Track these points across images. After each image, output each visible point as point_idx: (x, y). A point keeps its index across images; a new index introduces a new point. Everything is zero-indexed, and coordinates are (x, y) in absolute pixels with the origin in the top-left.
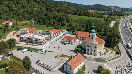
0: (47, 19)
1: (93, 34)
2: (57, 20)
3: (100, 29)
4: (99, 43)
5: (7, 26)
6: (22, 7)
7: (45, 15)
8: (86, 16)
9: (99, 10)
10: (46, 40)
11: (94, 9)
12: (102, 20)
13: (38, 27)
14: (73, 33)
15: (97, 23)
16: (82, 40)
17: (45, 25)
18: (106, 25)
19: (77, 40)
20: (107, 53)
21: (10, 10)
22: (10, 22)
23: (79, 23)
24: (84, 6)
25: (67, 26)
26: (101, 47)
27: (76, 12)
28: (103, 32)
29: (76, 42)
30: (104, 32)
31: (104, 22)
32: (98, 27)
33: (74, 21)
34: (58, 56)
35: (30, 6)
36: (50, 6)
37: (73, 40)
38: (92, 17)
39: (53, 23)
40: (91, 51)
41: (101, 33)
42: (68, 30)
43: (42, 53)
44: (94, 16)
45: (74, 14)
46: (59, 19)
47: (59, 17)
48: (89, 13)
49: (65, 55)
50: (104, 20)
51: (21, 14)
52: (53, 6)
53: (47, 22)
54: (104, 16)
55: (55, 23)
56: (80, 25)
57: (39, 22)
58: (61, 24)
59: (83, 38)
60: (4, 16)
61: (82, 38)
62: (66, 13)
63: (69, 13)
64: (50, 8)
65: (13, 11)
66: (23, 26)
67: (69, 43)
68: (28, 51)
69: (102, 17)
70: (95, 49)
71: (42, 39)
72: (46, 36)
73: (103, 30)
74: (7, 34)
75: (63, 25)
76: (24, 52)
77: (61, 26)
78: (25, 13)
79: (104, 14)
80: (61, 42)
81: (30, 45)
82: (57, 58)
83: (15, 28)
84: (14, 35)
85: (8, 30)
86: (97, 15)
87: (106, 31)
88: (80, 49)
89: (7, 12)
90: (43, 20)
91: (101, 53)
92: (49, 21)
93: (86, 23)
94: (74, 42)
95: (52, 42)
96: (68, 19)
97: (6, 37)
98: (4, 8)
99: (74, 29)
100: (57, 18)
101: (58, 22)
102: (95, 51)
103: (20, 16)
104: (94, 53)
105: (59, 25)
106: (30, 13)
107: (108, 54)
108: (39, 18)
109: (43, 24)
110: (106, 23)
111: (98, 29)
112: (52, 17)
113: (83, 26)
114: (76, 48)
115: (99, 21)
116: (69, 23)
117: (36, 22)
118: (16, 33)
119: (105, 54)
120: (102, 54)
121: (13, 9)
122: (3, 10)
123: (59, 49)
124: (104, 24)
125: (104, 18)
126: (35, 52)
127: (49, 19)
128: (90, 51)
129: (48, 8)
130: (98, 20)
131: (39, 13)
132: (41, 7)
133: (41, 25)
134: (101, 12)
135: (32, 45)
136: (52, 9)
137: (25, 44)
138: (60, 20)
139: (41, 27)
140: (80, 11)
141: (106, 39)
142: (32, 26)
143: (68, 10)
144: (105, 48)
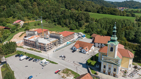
0: (62, 19)
1: (112, 44)
2: (74, 20)
3: (129, 32)
4: (123, 57)
5: (17, 25)
6: (38, 5)
7: (62, 13)
8: (111, 14)
9: (130, 8)
10: (52, 45)
11: (124, 7)
12: (133, 20)
13: (52, 27)
14: (91, 36)
15: (125, 24)
16: (100, 47)
17: (61, 25)
18: (139, 26)
19: (93, 47)
20: (136, 75)
21: (25, 8)
22: (22, 21)
23: (101, 24)
24: (112, 3)
25: (85, 27)
26: (127, 62)
27: (99, 10)
28: (133, 37)
29: (90, 51)
30: (135, 36)
31: (135, 22)
32: (127, 29)
33: (95, 20)
34: (59, 71)
35: (47, 4)
36: (69, 4)
37: (87, 47)
38: (120, 15)
39: (69, 23)
40: (110, 69)
41: (130, 37)
42: (85, 32)
43: (41, 63)
44: (122, 14)
45: (97, 13)
46: (76, 18)
47: (77, 16)
48: (116, 11)
49: (70, 70)
50: (136, 20)
51: (35, 12)
52: (73, 4)
53: (63, 22)
54: (136, 14)
55: (71, 23)
56: (103, 26)
57: (54, 21)
58: (78, 24)
59: (102, 44)
60: (18, 14)
61: (100, 44)
62: (86, 10)
63: (90, 11)
64: (70, 6)
65: (29, 9)
66: (35, 26)
67: (81, 52)
68: (27, 59)
69: (133, 16)
70: (115, 67)
71: (46, 44)
72: (54, 40)
73: (134, 34)
74: (15, 35)
75: (80, 26)
76: (21, 60)
77: (78, 26)
78: (40, 11)
79: (137, 12)
80: (72, 49)
81: (32, 50)
82: (57, 74)
83: (25, 28)
84: (21, 37)
85: (17, 30)
86: (127, 13)
87: (138, 35)
88: (93, 63)
89: (21, 10)
90: (58, 20)
91: (125, 73)
92: (64, 21)
93: (111, 23)
94: (87, 50)
95: (60, 49)
96: (87, 18)
97: (12, 38)
98: (19, 5)
99: (92, 30)
100: (74, 17)
101: (75, 22)
102: (115, 70)
103: (35, 15)
104: (114, 72)
105: (75, 25)
106: (46, 12)
107: (138, 75)
108: (54, 16)
109: (58, 24)
110: (139, 24)
111: (125, 32)
112: (68, 16)
113: (106, 27)
114: (89, 60)
115: (129, 22)
116: (88, 24)
117: (51, 22)
118: (24, 34)
119: (132, 75)
120: (128, 74)
121: (29, 7)
122: (18, 8)
123: (65, 59)
124: (135, 25)
125: (136, 17)
126: (33, 61)
127: (65, 19)
128: (107, 69)
129: (67, 5)
130: (127, 20)
131: (55, 12)
132: (60, 4)
133: (55, 25)
134: (133, 9)
135: (35, 51)
136: (72, 6)
137: (28, 49)
138: (77, 20)
139: (56, 28)
140: (104, 9)
141: (136, 48)
142: (45, 26)
143: (90, 8)
144: (134, 63)
